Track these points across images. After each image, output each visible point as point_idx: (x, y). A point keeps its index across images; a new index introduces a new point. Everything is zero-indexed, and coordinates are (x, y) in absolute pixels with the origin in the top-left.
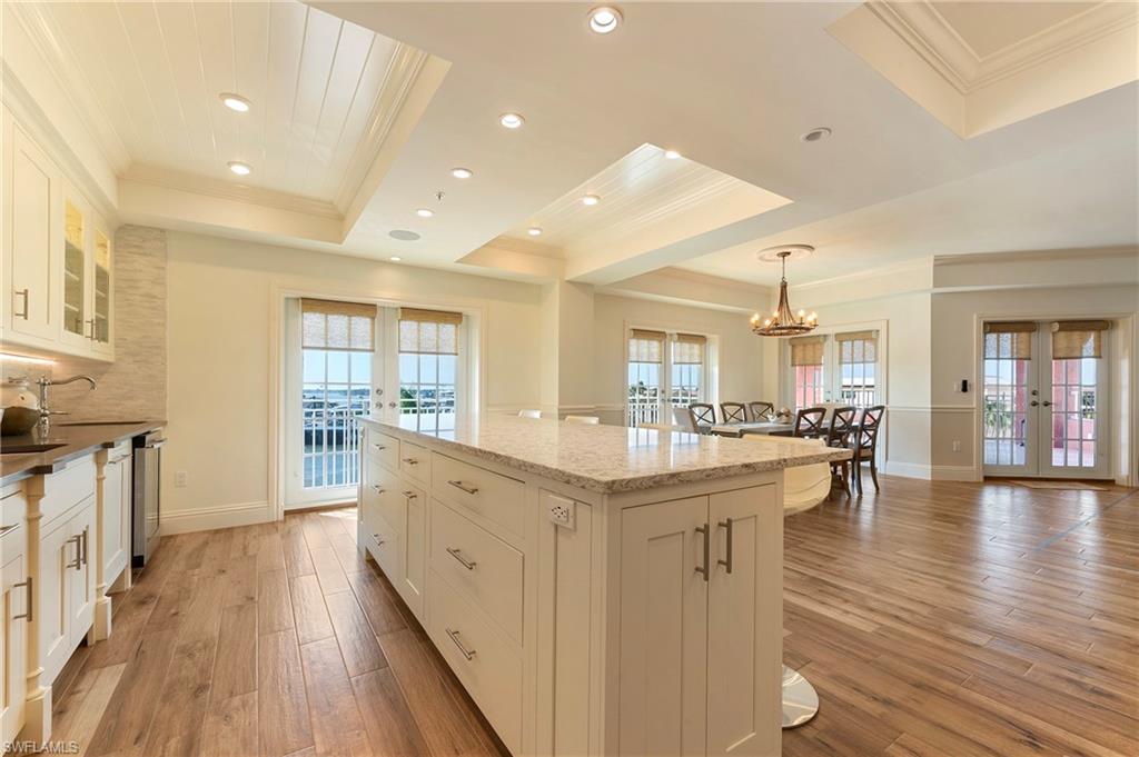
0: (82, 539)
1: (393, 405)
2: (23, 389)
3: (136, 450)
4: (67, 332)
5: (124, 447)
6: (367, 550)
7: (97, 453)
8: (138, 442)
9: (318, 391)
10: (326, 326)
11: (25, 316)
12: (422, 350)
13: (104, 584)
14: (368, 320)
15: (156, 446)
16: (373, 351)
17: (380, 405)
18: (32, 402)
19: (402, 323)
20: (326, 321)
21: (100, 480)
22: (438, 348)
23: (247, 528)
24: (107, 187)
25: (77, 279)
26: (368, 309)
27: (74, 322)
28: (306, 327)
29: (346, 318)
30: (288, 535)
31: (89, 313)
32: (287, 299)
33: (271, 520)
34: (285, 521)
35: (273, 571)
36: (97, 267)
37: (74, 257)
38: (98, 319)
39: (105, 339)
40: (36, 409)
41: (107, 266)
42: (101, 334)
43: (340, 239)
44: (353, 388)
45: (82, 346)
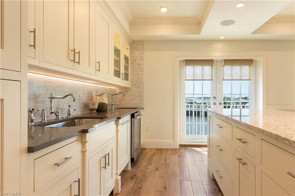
0: (107, 156)
1: (220, 104)
2: (104, 96)
3: (132, 119)
4: (115, 77)
5: (128, 118)
6: (212, 173)
7: (116, 121)
8: (133, 116)
9: (191, 97)
10: (194, 71)
11: (99, 70)
12: (233, 79)
13: (119, 171)
14: (210, 67)
15: (138, 118)
16: (212, 80)
17: (215, 104)
18: (106, 101)
19: (224, 67)
20: (194, 68)
21: (117, 131)
22: (241, 77)
23: (167, 150)
24: (126, 27)
25: (119, 59)
26: (210, 62)
27: (117, 74)
28: (186, 72)
29: (201, 67)
30: (180, 156)
31: (122, 71)
32: (180, 61)
33: (175, 148)
34: (179, 149)
35: (174, 174)
36: (125, 55)
37: (117, 52)
38: (125, 73)
39: (128, 80)
40: (107, 103)
41: (128, 55)
42: (126, 78)
43: (199, 33)
44: (204, 96)
45: (120, 82)
